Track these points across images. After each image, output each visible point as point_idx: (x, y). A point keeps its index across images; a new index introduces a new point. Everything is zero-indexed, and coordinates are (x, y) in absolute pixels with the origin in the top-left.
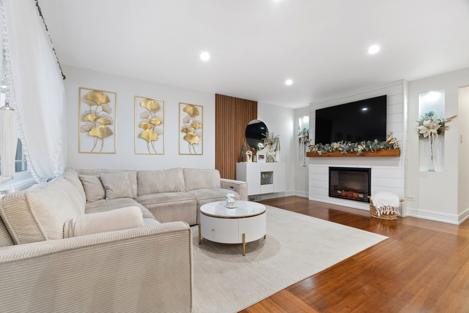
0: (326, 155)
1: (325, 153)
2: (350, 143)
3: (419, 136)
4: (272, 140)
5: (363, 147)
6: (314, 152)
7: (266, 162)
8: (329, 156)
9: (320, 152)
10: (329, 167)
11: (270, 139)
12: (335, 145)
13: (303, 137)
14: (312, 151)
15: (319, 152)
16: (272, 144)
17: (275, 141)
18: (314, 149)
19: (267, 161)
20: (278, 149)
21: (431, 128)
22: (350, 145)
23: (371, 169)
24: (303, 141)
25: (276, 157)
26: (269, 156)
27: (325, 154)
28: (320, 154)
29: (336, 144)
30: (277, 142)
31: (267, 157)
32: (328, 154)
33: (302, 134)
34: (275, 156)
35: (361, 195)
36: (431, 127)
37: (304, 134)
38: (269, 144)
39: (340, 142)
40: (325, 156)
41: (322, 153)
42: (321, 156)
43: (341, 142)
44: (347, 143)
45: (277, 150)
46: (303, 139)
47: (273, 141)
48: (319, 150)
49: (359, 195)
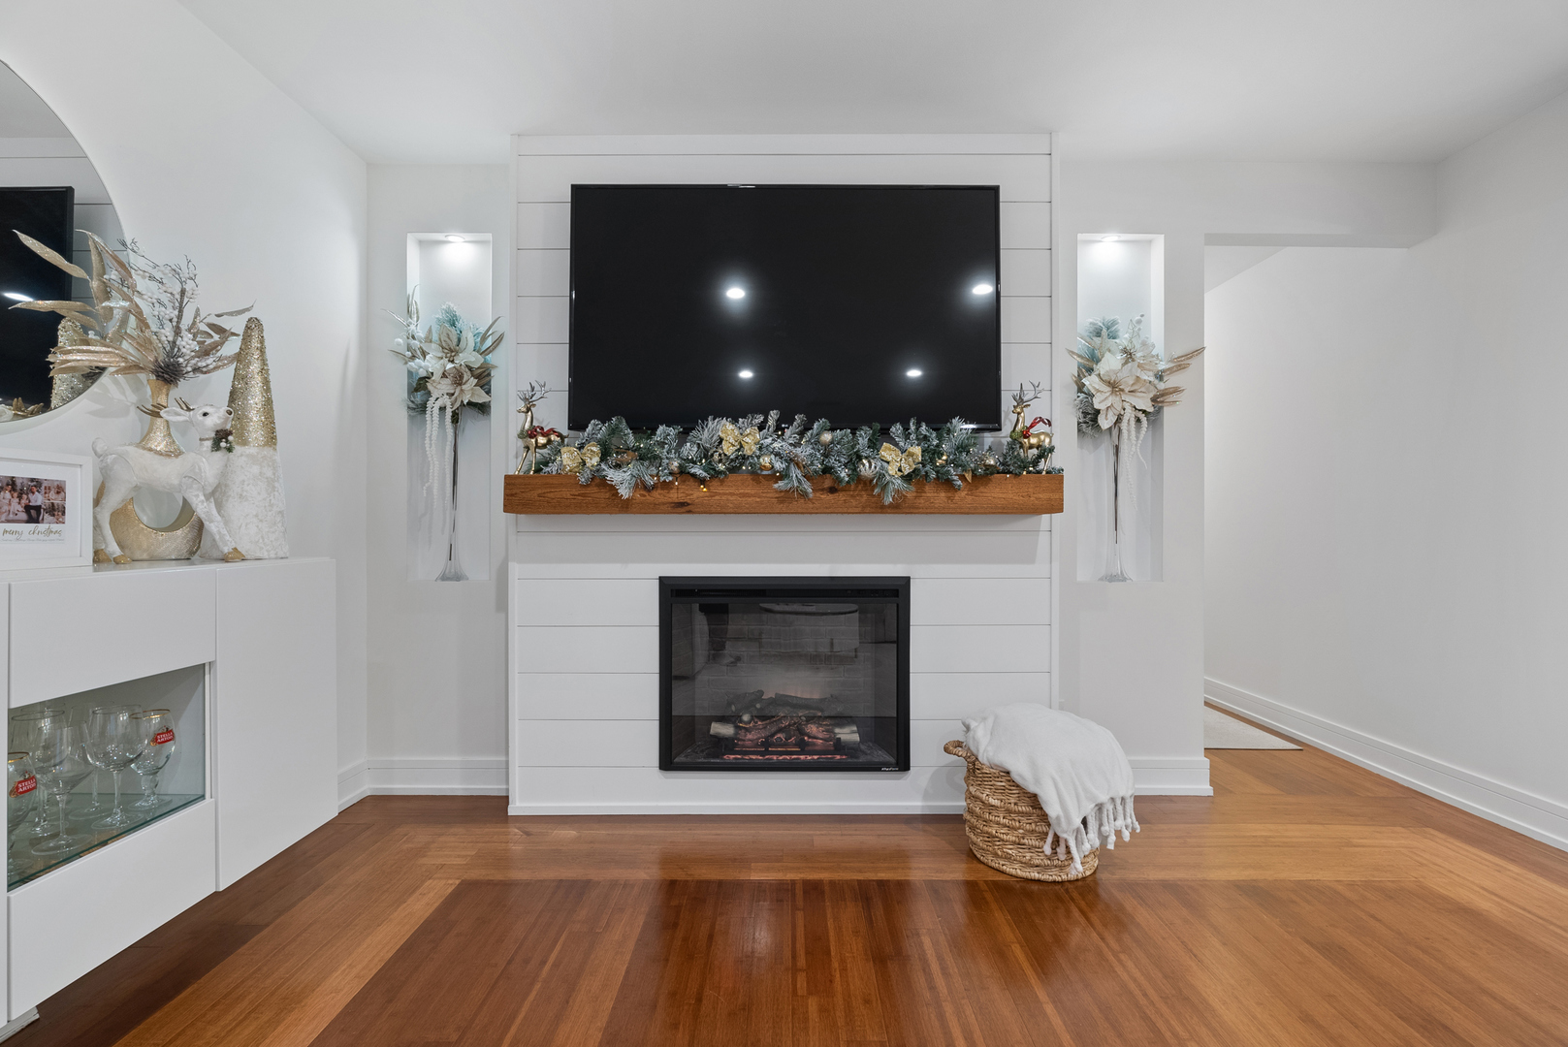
0: (662, 499)
1: (654, 487)
2: (824, 429)
3: (1079, 423)
4: (168, 333)
5: (911, 455)
6: (567, 479)
7: (100, 558)
8: (682, 507)
9: (621, 479)
10: (662, 580)
11: (143, 324)
12: (729, 435)
13: (444, 376)
14: (553, 468)
15: (613, 476)
16: (168, 373)
17: (215, 347)
18: (568, 459)
19: (114, 549)
20: (255, 431)
21: (1127, 390)
22: (827, 437)
23: (907, 580)
24: (446, 401)
25: (234, 508)
26: (142, 491)
27: (656, 494)
28: (625, 492)
29: (730, 427)
30: (240, 358)
31: (113, 501)
32: (674, 496)
33: (434, 351)
34: (217, 494)
35: (847, 730)
36: (1127, 383)
37: (451, 351)
38: (131, 368)
39: (760, 418)
40: (653, 509)
41: (640, 485)
42: (625, 507)
43: (766, 421)
44: (807, 428)
45: (245, 443)
46: (446, 386)
47: (188, 344)
48: (618, 466)
49: (837, 730)
